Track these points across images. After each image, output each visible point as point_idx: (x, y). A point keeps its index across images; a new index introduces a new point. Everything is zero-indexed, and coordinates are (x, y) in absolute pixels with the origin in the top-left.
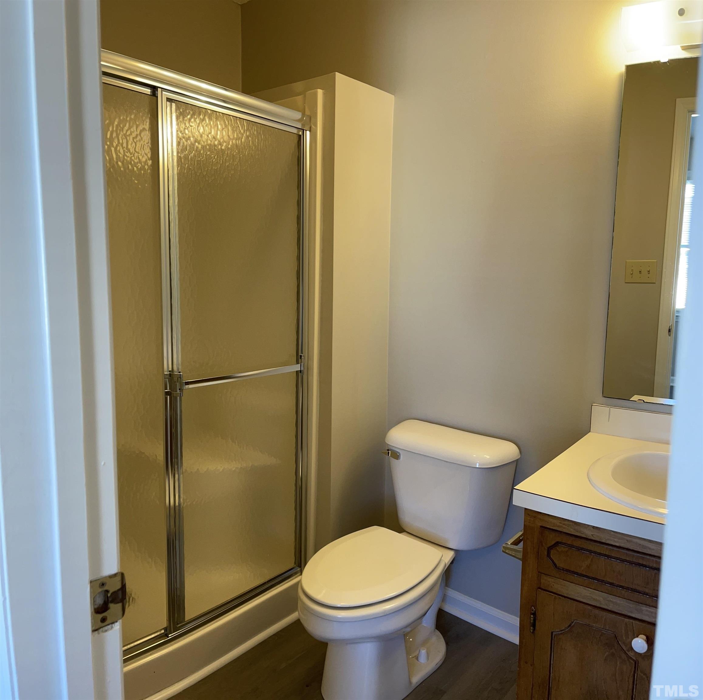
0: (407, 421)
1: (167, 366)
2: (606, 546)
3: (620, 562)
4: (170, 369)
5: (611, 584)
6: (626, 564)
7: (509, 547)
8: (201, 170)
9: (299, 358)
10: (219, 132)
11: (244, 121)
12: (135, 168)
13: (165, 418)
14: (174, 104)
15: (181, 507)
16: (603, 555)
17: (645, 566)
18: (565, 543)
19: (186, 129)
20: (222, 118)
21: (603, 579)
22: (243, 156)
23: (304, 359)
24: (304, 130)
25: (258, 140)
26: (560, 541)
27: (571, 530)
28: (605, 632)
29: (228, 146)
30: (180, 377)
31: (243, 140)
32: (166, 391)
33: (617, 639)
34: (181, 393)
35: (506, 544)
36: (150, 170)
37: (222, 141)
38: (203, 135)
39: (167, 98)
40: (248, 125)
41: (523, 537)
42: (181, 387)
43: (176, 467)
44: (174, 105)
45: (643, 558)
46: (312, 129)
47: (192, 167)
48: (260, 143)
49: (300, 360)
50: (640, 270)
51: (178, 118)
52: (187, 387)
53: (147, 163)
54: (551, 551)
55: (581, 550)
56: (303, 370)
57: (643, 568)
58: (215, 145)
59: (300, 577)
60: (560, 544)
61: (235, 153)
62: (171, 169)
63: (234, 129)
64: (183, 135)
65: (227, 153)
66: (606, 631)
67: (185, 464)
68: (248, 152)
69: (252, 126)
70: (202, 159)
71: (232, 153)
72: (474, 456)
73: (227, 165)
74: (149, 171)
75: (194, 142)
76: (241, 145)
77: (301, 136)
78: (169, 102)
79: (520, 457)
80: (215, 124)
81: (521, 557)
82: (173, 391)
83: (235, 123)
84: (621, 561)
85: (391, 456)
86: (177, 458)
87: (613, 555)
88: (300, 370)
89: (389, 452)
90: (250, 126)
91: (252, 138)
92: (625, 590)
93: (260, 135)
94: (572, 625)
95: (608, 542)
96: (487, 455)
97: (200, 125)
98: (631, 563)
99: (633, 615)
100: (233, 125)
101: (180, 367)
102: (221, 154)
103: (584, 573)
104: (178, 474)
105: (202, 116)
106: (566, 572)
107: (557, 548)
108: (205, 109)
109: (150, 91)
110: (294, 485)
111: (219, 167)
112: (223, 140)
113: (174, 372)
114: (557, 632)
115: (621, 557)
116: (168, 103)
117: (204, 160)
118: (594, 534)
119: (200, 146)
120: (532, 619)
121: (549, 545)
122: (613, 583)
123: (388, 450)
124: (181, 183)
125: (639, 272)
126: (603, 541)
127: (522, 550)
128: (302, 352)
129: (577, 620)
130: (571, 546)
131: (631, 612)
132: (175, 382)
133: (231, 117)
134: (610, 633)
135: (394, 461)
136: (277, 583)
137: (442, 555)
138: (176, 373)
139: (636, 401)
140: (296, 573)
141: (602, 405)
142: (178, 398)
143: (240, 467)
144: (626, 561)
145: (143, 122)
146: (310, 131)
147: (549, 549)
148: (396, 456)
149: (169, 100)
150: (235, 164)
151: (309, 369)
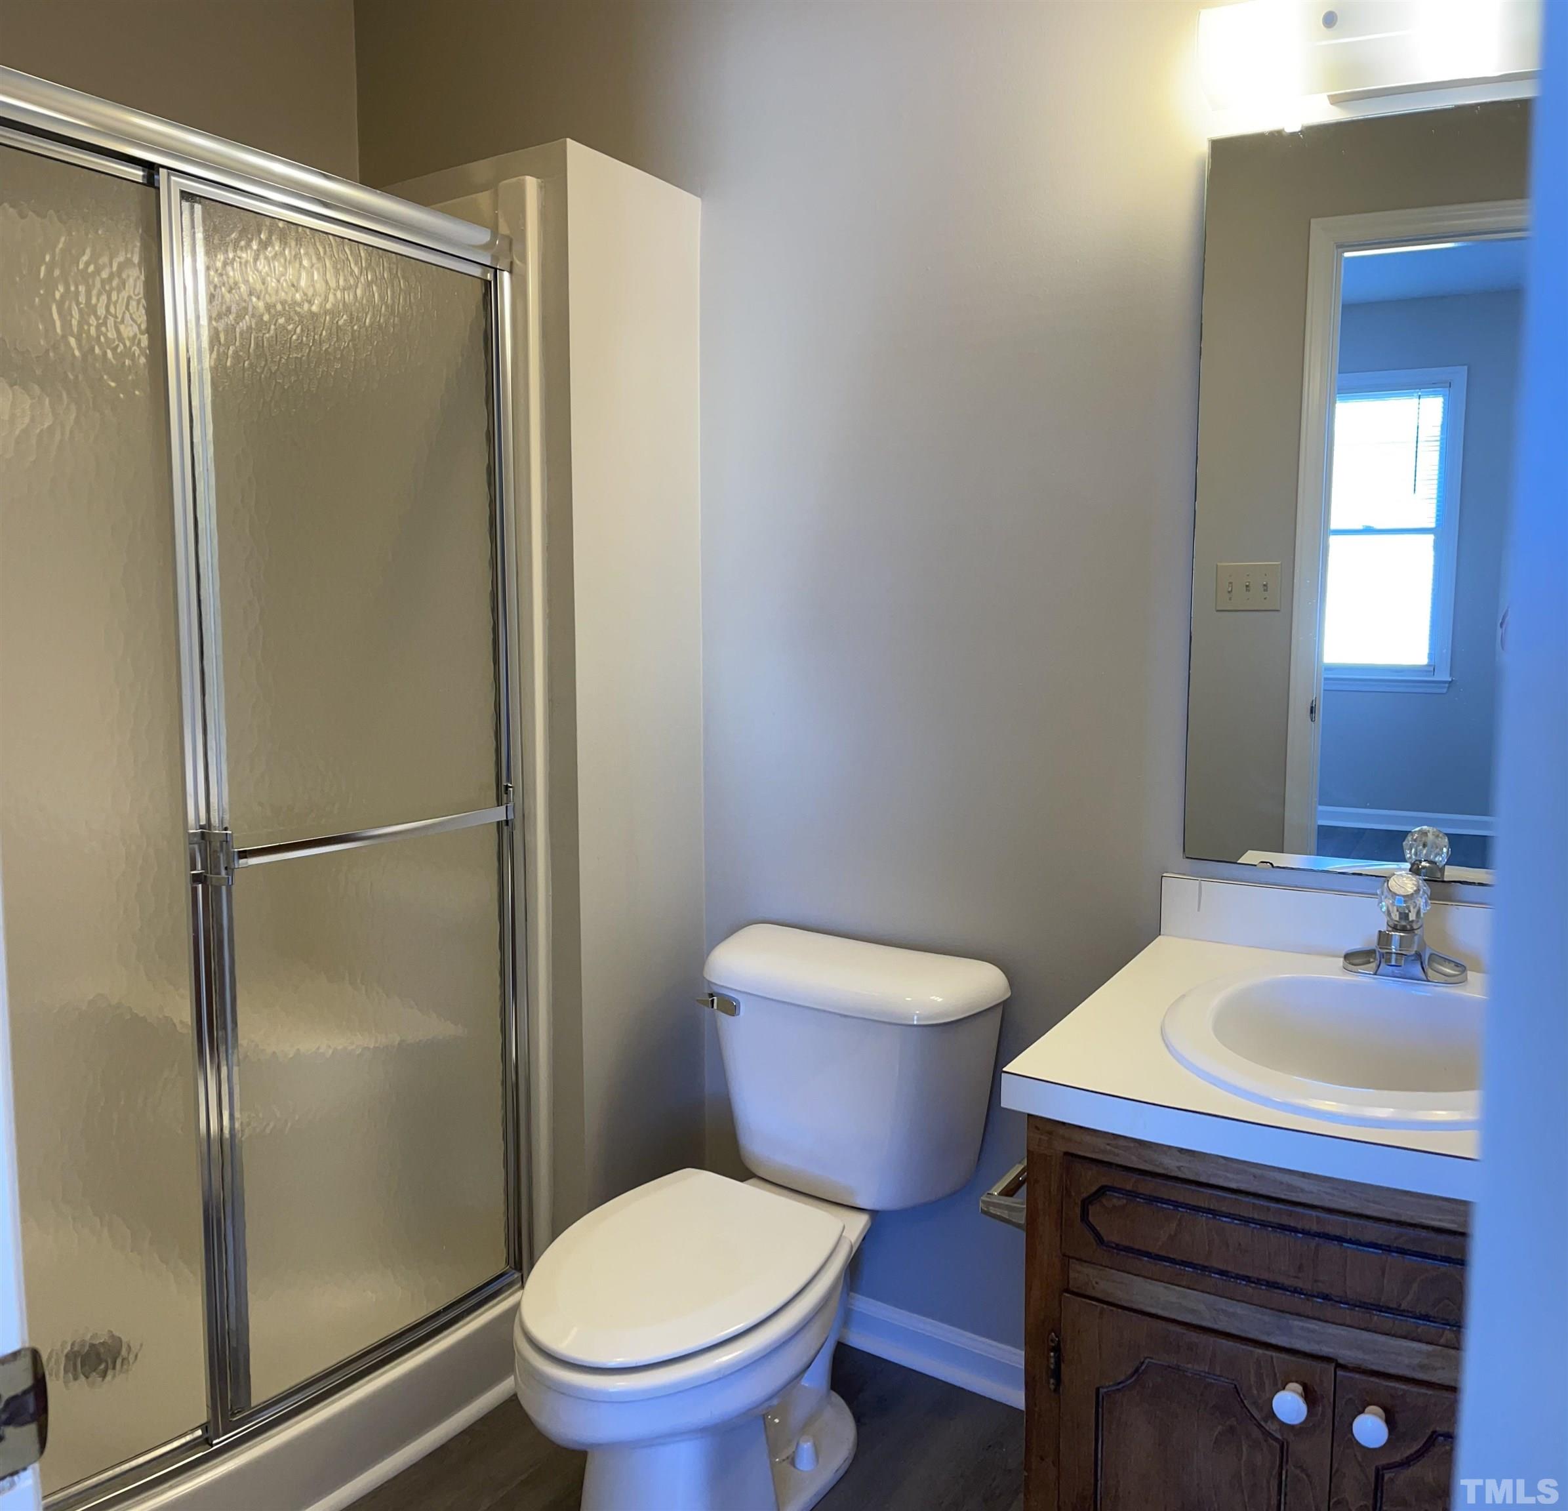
0: (751, 926)
1: (195, 814)
2: (1210, 1191)
3: (1241, 1224)
4: (203, 822)
5: (1222, 1273)
6: (1254, 1228)
7: (995, 1201)
8: (266, 360)
9: (502, 792)
10: (304, 275)
11: (361, 246)
12: (110, 354)
13: (194, 936)
14: (200, 206)
15: (237, 1141)
16: (1204, 1210)
17: (1295, 1230)
18: (1120, 1189)
19: (227, 264)
20: (311, 240)
21: (1206, 1264)
22: (360, 327)
23: (513, 795)
24: (496, 269)
25: (393, 292)
26: (1110, 1184)
27: (1134, 1158)
28: (1213, 1381)
29: (325, 305)
30: (225, 839)
31: (359, 292)
32: (193, 874)
33: (1239, 1396)
34: (230, 877)
35: (988, 1194)
36: (146, 358)
37: (310, 293)
38: (269, 278)
39: (182, 192)
40: (370, 255)
41: (1026, 1174)
42: (228, 863)
43: (222, 1049)
44: (198, 208)
45: (1290, 1214)
46: (515, 270)
47: (244, 353)
48: (398, 297)
49: (505, 796)
50: (1247, 584)
51: (207, 239)
52: (243, 864)
53: (136, 341)
54: (1090, 1207)
55: (1155, 1203)
56: (511, 820)
57: (1291, 1234)
58: (295, 303)
59: (522, 1291)
60: (1109, 1191)
61: (341, 323)
62: (195, 356)
63: (339, 266)
64: (222, 278)
65: (323, 321)
66: (1215, 1377)
67: (243, 1041)
68: (370, 320)
69: (379, 259)
70: (267, 335)
71: (335, 322)
72: (907, 999)
73: (324, 349)
74: (143, 360)
75: (248, 296)
76: (355, 303)
77: (490, 282)
78: (187, 200)
79: (1010, 994)
80: (293, 253)
81: (1023, 1221)
82: (211, 874)
83: (340, 253)
84: (1243, 1223)
85: (718, 1009)
86: (225, 1028)
87: (1224, 1209)
88: (505, 819)
89: (713, 1001)
90: (373, 258)
91: (380, 288)
92: (1253, 1285)
93: (397, 280)
94: (1140, 1371)
95: (1213, 1181)
96: (937, 996)
97: (262, 257)
98: (1264, 1224)
99: (1273, 1341)
100: (337, 257)
101: (227, 817)
102: (310, 323)
103: (1163, 1253)
104: (227, 1065)
105: (265, 233)
106: (1124, 1253)
107: (1104, 1201)
108: (271, 219)
109: (141, 173)
110: (499, 1083)
111: (306, 354)
112: (315, 290)
113: (212, 829)
114: (1110, 1386)
115: (1241, 1214)
116: (186, 205)
117: (272, 337)
118: (1182, 1166)
119: (261, 304)
120: (1052, 1360)
121: (1085, 1195)
122: (1228, 1272)
123: (711, 995)
124: (221, 389)
125: (1245, 588)
126: (1203, 1179)
127: (1025, 1206)
128: (509, 779)
129: (1152, 1358)
130: (1132, 1195)
131: (1269, 1334)
132: (215, 851)
133: (331, 237)
134: (1223, 1382)
135: (724, 1019)
136: (466, 1310)
137: (842, 1225)
138: (217, 832)
139: (1255, 865)
140: (510, 1285)
141: (1184, 874)
142: (224, 889)
143: (372, 1047)
144: (1254, 1221)
145: (126, 245)
146: (511, 272)
147: (1086, 1204)
148: (730, 1007)
149: (186, 196)
150: (342, 347)
151: (526, 817)
